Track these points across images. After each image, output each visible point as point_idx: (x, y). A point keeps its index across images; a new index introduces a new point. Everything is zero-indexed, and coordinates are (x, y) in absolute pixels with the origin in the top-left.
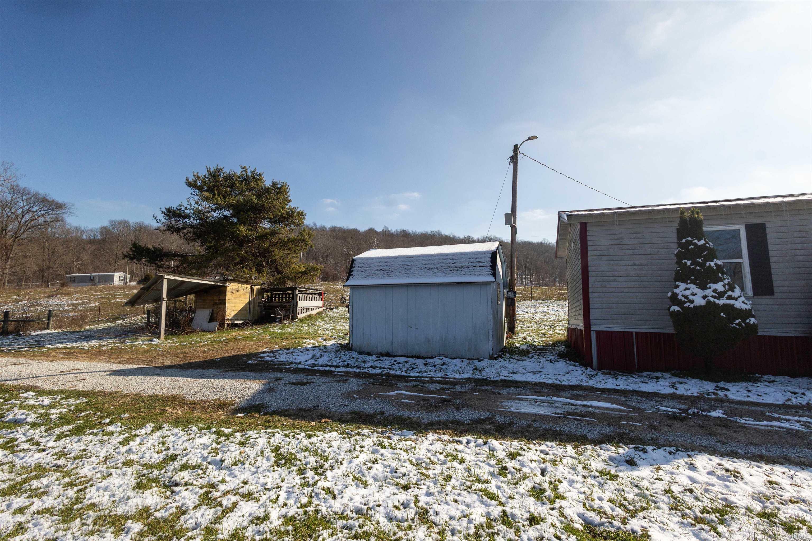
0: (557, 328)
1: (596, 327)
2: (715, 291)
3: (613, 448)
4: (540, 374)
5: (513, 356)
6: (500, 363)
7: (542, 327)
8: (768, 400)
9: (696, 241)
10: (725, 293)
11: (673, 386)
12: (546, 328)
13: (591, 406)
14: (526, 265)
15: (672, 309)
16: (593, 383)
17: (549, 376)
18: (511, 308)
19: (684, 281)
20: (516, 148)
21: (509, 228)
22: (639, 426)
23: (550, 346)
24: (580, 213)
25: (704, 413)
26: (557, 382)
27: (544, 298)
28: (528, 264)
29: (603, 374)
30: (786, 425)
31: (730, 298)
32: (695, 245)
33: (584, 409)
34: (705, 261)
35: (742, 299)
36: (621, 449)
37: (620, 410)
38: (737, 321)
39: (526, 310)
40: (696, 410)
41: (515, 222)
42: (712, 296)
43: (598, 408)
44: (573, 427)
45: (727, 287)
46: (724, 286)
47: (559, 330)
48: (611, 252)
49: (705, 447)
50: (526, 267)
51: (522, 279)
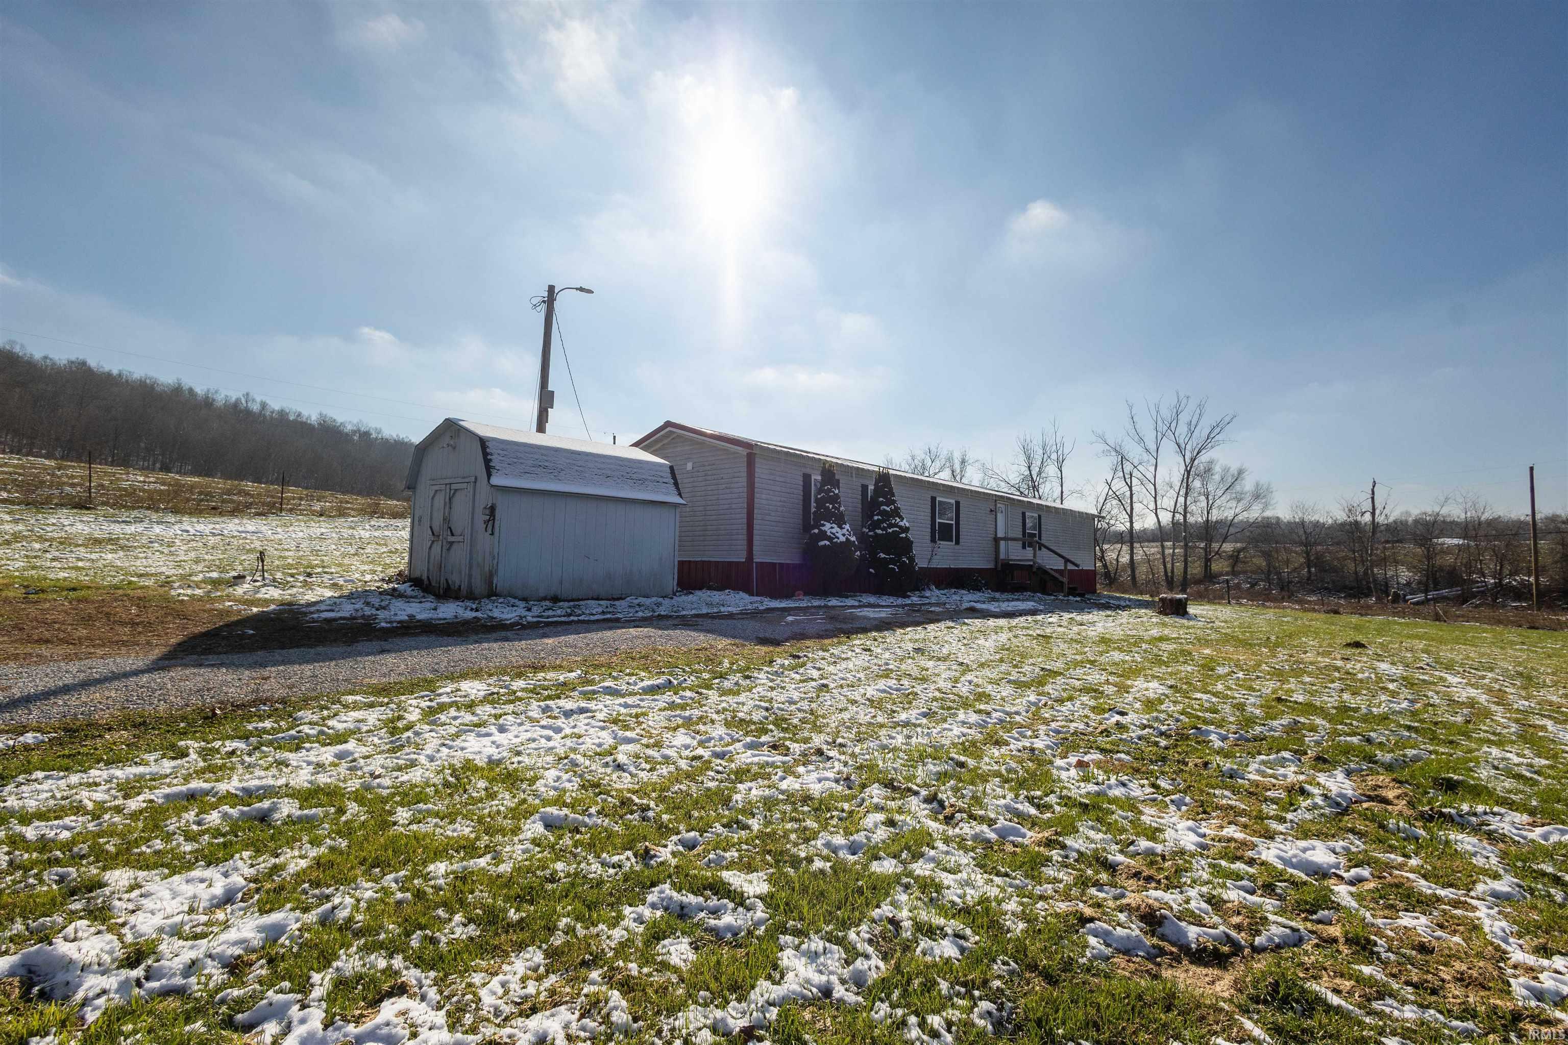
1: (756, 558)
20: (551, 289)
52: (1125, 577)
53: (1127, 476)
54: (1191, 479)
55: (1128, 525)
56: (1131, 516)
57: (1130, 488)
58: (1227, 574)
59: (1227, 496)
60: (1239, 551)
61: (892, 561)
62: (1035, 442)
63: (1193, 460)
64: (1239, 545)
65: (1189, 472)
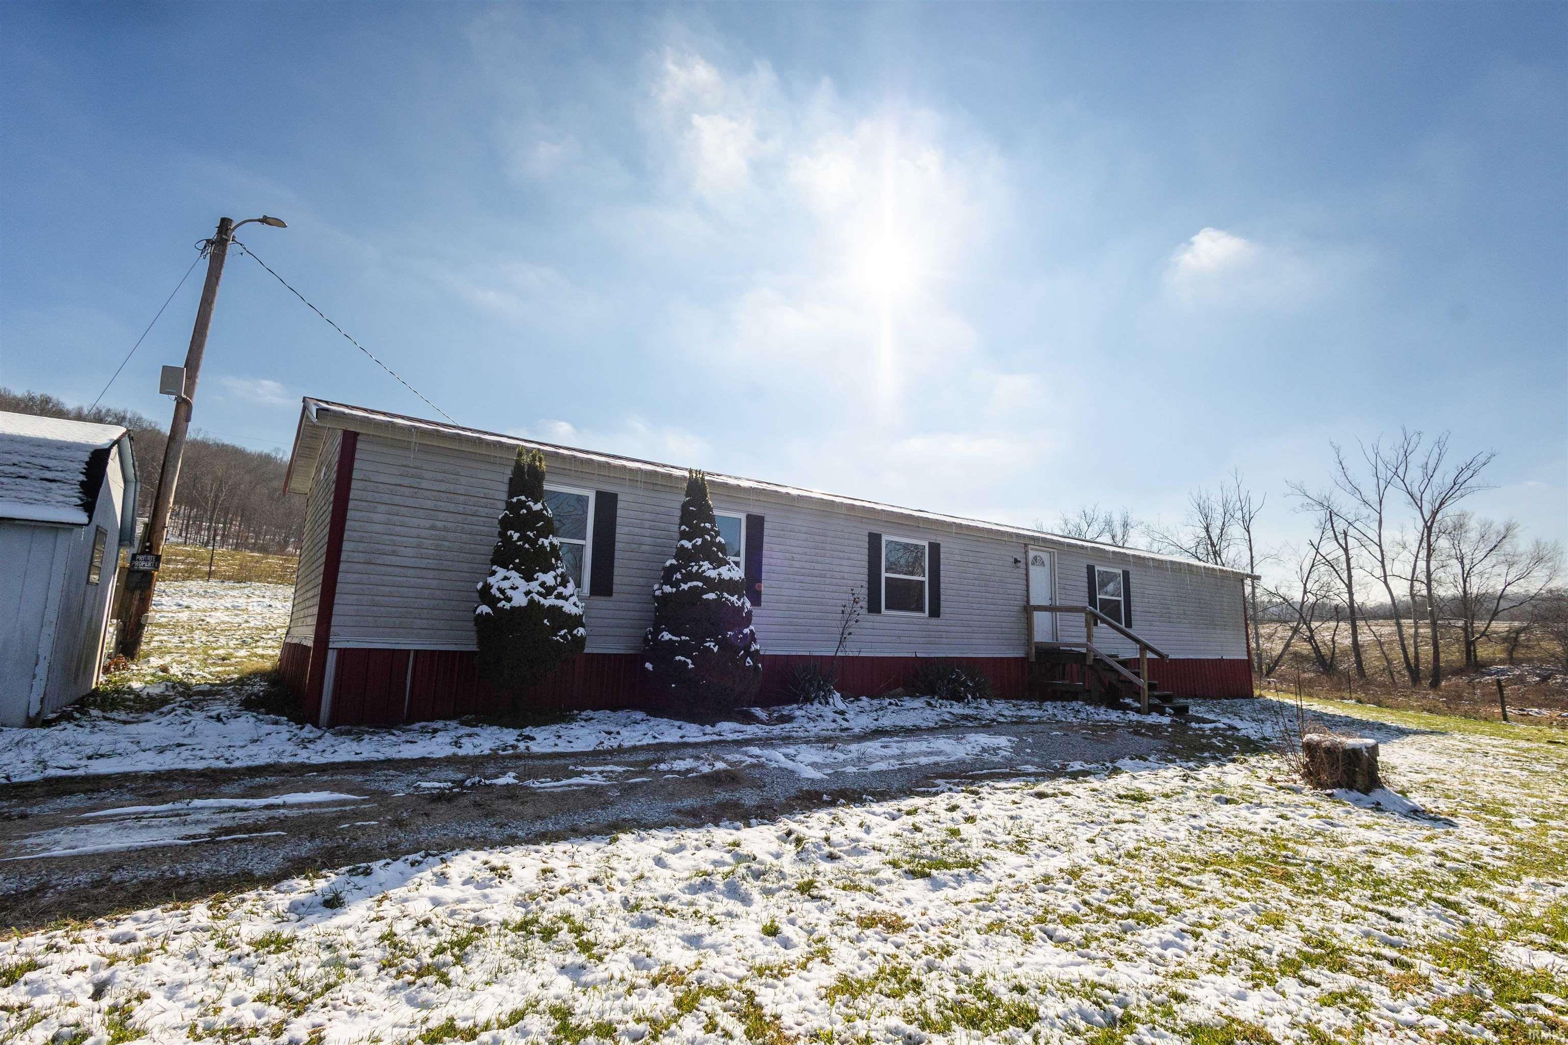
0: (259, 644)
1: (340, 640)
2: (542, 584)
3: (307, 883)
4: (177, 750)
5: (114, 715)
6: (68, 732)
7: (223, 641)
8: (578, 747)
9: (531, 504)
10: (554, 588)
11: (457, 743)
12: (231, 644)
13: (285, 805)
14: (217, 497)
15: (478, 611)
16: (307, 755)
17: (200, 753)
18: (137, 593)
19: (505, 566)
20: (225, 225)
21: (170, 402)
22: (372, 827)
23: (230, 685)
24: (347, 411)
25: (488, 782)
26: (222, 764)
27: (242, 577)
28: (222, 496)
29: (334, 734)
30: (586, 780)
31: (560, 596)
32: (529, 508)
33: (264, 815)
34: (537, 537)
35: (574, 599)
36: (323, 880)
37: (344, 803)
38: (562, 632)
39: (186, 601)
40: (477, 779)
41: (190, 390)
42: (539, 593)
43: (300, 806)
44: (224, 860)
45: (559, 579)
46: (555, 578)
47: (264, 648)
48: (397, 500)
49: (473, 838)
50: (215, 503)
51: (200, 529)
52: (1347, 664)
53: (1341, 537)
54: (1433, 539)
55: (1346, 596)
56: (1349, 587)
57: (1346, 550)
58: (1502, 662)
59: (1492, 559)
60: (1518, 632)
61: (684, 648)
62: (1212, 498)
63: (1434, 514)
64: (1516, 624)
65: (1429, 529)
